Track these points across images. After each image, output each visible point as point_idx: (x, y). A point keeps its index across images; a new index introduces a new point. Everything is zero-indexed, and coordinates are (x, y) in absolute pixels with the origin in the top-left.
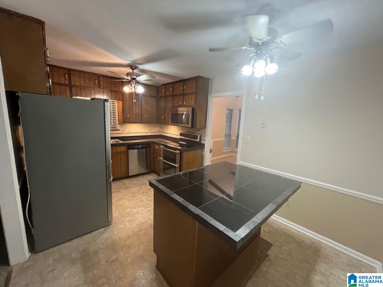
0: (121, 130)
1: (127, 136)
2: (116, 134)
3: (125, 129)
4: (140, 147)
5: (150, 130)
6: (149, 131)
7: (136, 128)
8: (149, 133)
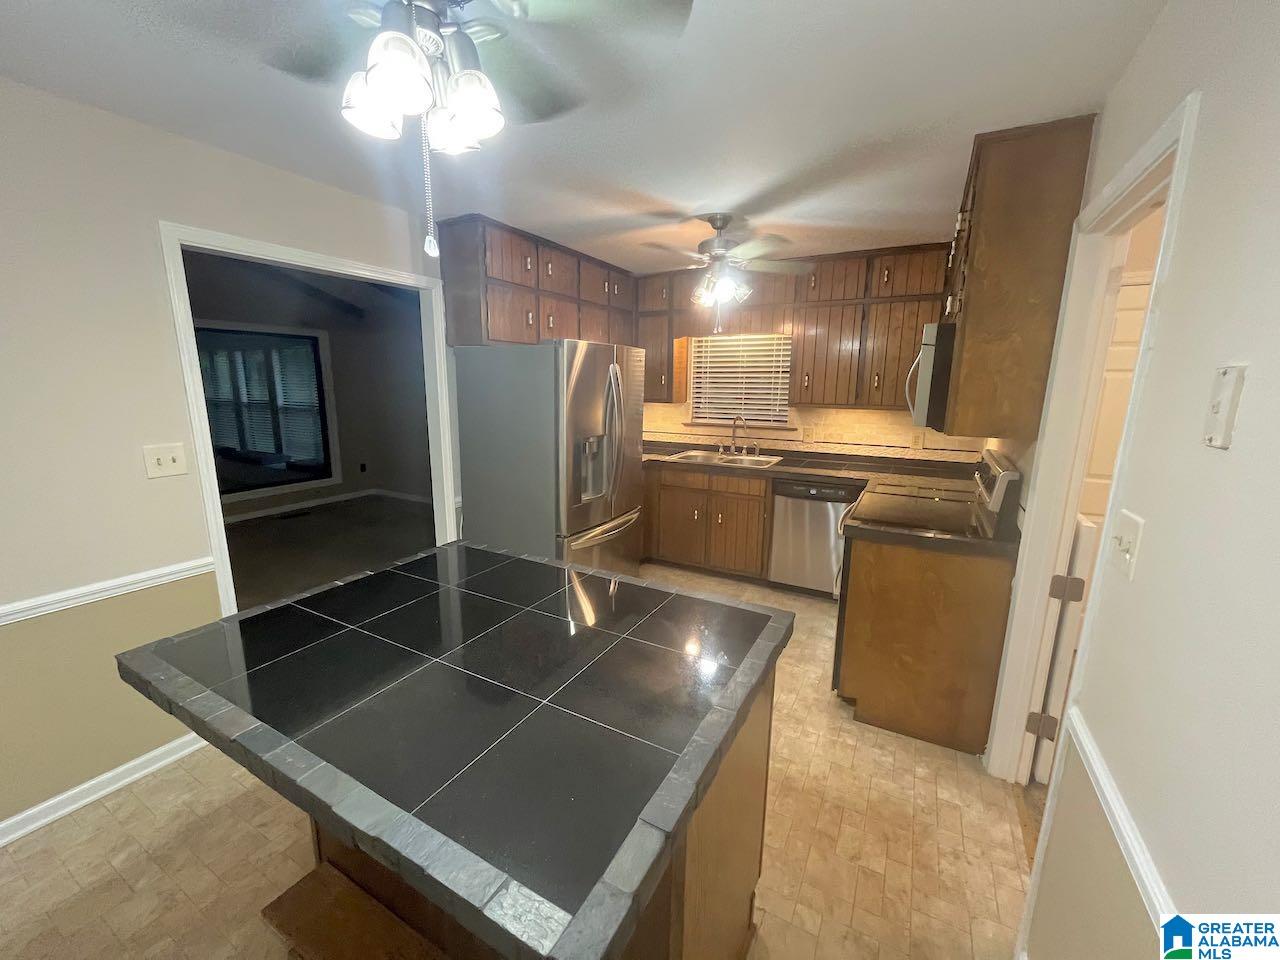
0: (800, 430)
1: (820, 450)
2: (786, 443)
3: (813, 427)
4: (813, 492)
5: (917, 438)
6: (916, 443)
7: (857, 426)
8: (911, 452)
